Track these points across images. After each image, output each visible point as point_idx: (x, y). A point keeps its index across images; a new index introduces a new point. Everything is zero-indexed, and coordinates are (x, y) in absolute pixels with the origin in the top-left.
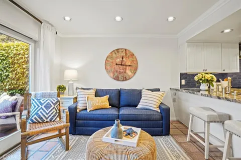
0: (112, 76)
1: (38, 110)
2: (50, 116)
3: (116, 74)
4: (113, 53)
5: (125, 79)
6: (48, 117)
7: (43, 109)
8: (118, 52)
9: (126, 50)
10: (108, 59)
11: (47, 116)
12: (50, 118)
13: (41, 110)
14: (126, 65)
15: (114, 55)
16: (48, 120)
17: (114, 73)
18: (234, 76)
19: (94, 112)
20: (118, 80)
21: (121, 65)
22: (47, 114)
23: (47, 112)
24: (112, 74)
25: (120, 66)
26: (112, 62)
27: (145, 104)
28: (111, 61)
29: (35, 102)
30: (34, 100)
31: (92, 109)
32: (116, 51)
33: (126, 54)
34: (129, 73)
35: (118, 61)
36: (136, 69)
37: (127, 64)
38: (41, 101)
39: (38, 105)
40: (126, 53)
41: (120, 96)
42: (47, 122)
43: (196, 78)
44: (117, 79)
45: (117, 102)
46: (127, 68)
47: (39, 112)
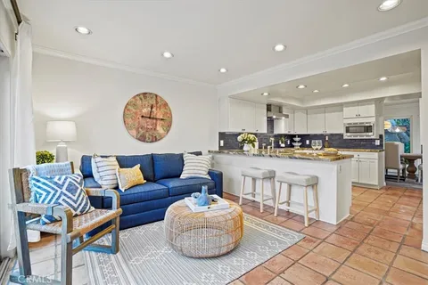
0: (135, 135)
1: (56, 197)
2: (80, 205)
3: (142, 131)
4: (138, 98)
5: (155, 139)
6: (78, 207)
7: (65, 195)
8: (145, 97)
9: (156, 96)
10: (129, 107)
11: (76, 206)
12: (81, 207)
13: (63, 197)
14: (156, 119)
15: (139, 102)
16: (78, 212)
17: (137, 130)
18: (262, 136)
19: (133, 191)
20: (144, 141)
21: (150, 118)
22: (75, 202)
23: (75, 198)
24: (134, 132)
25: (148, 120)
26: (136, 113)
27: (192, 171)
28: (134, 110)
29: (44, 184)
30: (38, 181)
31: (127, 187)
32: (142, 96)
33: (157, 103)
34: (160, 130)
35: (145, 111)
36: (170, 126)
37: (158, 117)
38: (56, 180)
39: (53, 189)
40: (157, 101)
41: (153, 164)
42: (76, 215)
43: (240, 139)
44: (142, 139)
45: (152, 174)
46: (158, 122)
47: (60, 201)
